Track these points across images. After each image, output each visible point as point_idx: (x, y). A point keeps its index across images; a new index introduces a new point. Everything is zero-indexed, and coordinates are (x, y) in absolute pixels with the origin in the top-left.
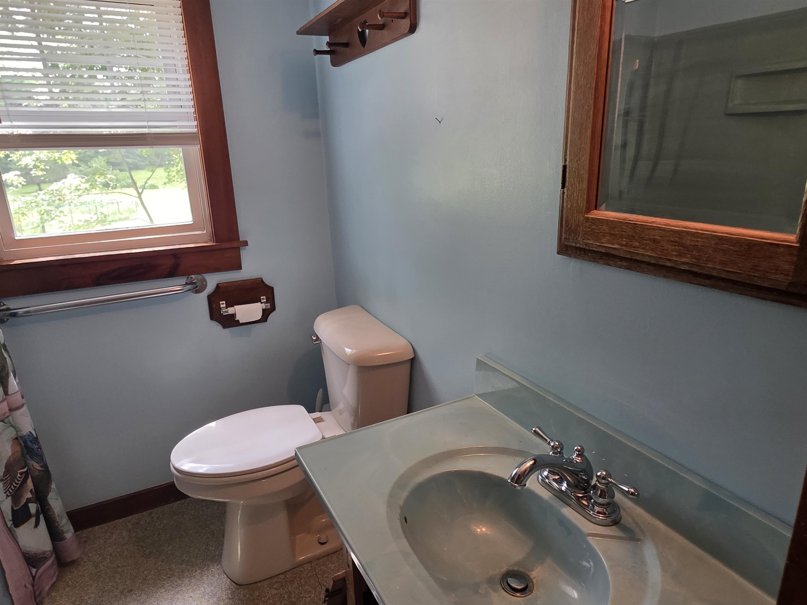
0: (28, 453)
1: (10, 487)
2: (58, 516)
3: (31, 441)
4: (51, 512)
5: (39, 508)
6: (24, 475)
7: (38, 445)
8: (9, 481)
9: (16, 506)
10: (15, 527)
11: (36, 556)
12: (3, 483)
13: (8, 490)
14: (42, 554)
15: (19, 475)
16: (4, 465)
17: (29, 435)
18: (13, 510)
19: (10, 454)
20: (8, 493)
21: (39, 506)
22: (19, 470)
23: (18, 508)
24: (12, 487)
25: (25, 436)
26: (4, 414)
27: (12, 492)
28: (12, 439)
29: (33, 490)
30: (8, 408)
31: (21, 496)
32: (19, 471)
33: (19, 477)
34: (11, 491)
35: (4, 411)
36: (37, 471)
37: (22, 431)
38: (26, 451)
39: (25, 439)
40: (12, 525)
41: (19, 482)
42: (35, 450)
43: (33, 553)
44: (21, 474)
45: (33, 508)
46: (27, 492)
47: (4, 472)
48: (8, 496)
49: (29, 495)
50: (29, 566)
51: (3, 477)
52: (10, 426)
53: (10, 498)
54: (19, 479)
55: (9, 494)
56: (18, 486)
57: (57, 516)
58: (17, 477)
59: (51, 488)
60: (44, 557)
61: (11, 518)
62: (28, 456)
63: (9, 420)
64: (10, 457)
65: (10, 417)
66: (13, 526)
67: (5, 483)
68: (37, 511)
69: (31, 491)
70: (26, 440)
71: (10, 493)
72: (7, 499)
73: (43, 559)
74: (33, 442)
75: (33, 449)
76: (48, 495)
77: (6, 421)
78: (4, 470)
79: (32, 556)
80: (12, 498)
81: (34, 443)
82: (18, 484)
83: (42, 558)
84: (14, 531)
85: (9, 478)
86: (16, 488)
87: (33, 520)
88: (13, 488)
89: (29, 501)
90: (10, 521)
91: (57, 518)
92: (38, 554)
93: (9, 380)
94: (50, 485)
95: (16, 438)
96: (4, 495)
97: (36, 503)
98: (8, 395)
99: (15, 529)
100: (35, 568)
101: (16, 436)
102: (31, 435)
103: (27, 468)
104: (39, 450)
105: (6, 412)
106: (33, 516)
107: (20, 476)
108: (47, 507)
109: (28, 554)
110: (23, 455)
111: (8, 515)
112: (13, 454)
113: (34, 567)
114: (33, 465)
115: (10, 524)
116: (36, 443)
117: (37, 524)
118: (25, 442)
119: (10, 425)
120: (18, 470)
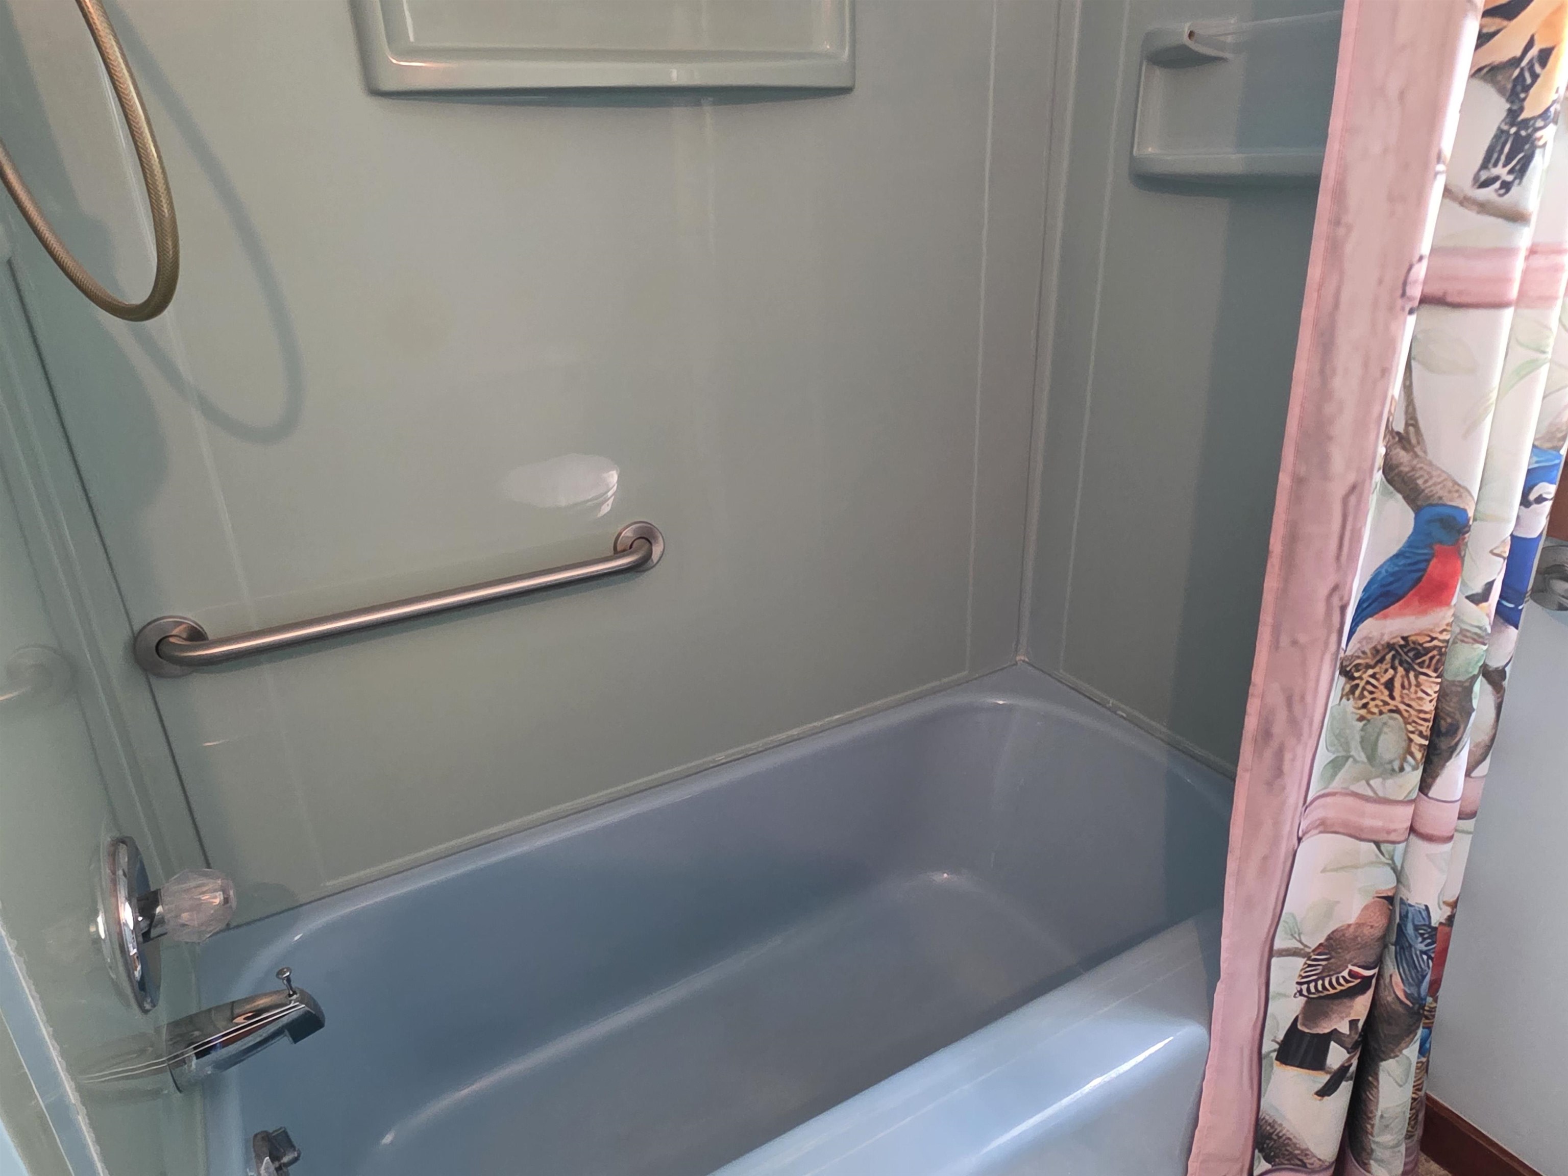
0: (1395, 944)
1: (1316, 981)
2: (1382, 1116)
3: (1416, 928)
4: (1372, 1095)
5: (1351, 1065)
6: (1359, 981)
7: (1426, 946)
8: (1320, 967)
9: (1304, 1025)
10: (1277, 1059)
11: (1288, 1145)
12: (1305, 963)
13: (1308, 983)
14: (1302, 1151)
15: (1345, 973)
16: (1329, 932)
17: (1420, 912)
18: (1293, 1029)
19: (1352, 920)
20: (1304, 987)
21: (1355, 1062)
22: (1353, 965)
23: (1307, 1031)
24: (1320, 982)
25: (1410, 906)
26: (1389, 832)
27: (1314, 994)
28: (1377, 892)
29: (1360, 1024)
30: (1409, 824)
31: (1325, 1015)
32: (1350, 967)
33: (1344, 977)
34: (1313, 990)
35: (1392, 826)
36: (1393, 996)
37: (1409, 890)
38: (1393, 938)
39: (1407, 912)
40: (1275, 1051)
41: (1339, 988)
42: (1413, 950)
43: (1284, 1132)
44: (1351, 973)
45: (1336, 1056)
46: (1342, 1018)
47: (1321, 945)
48: (1300, 992)
49: (1344, 1028)
50: (1256, 1151)
51: (1314, 951)
52: (1388, 864)
53: (1302, 1000)
54: (1341, 981)
55: (1305, 992)
56: (1332, 991)
57: (1379, 1113)
58: (1340, 975)
59: (1401, 1051)
60: (1301, 1160)
61: (1281, 1037)
62: (1393, 948)
63: (1394, 850)
64: (1349, 926)
65: (1401, 847)
66: (1274, 1055)
67: (1310, 966)
68: (1344, 1069)
69: (1353, 1023)
70: (1406, 916)
71: (1308, 990)
72: (1295, 996)
73: (1299, 1163)
74: (1421, 931)
75: (1410, 946)
76: (1385, 1060)
77: (1384, 847)
78: (1322, 940)
79: (1280, 1137)
80: (1307, 1002)
81: (1422, 935)
82: (1334, 988)
83: (1296, 1156)
84: (1271, 1066)
85: (1324, 963)
86: (1326, 993)
87: (1323, 1078)
88: (1320, 988)
89: (1335, 1035)
90: (1274, 1041)
91: (1378, 1118)
92: (1295, 1144)
93: (1448, 764)
94: (1403, 1045)
95: (1390, 900)
96: (1295, 988)
97: (1349, 1053)
98: (1426, 795)
99: (1276, 1063)
100: (1269, 1162)
101: (1390, 894)
102: (1424, 914)
103: (1376, 971)
104: (1425, 957)
105: (1395, 830)
106: (1327, 1073)
107: (1348, 978)
108: (1370, 1078)
109: (1272, 1127)
110: (1383, 940)
111: (1277, 1031)
112: (1359, 925)
113: (1268, 1160)
114: (1391, 976)
115: (1270, 1046)
116: (1424, 939)
117: (1326, 1091)
118: (1404, 917)
119: (1390, 862)
120: (1350, 961)
